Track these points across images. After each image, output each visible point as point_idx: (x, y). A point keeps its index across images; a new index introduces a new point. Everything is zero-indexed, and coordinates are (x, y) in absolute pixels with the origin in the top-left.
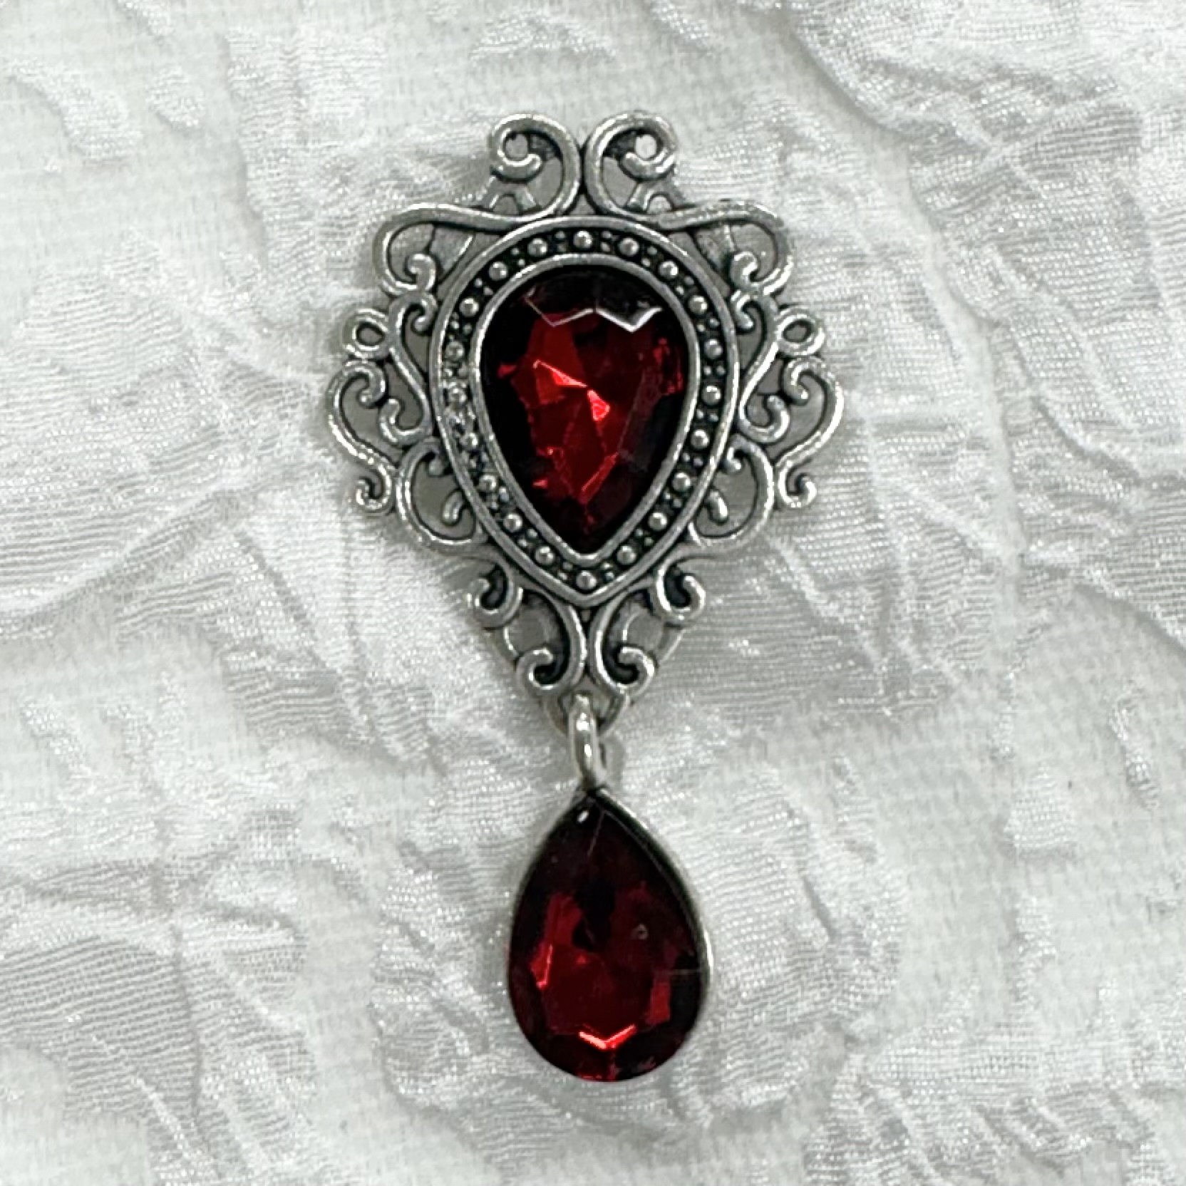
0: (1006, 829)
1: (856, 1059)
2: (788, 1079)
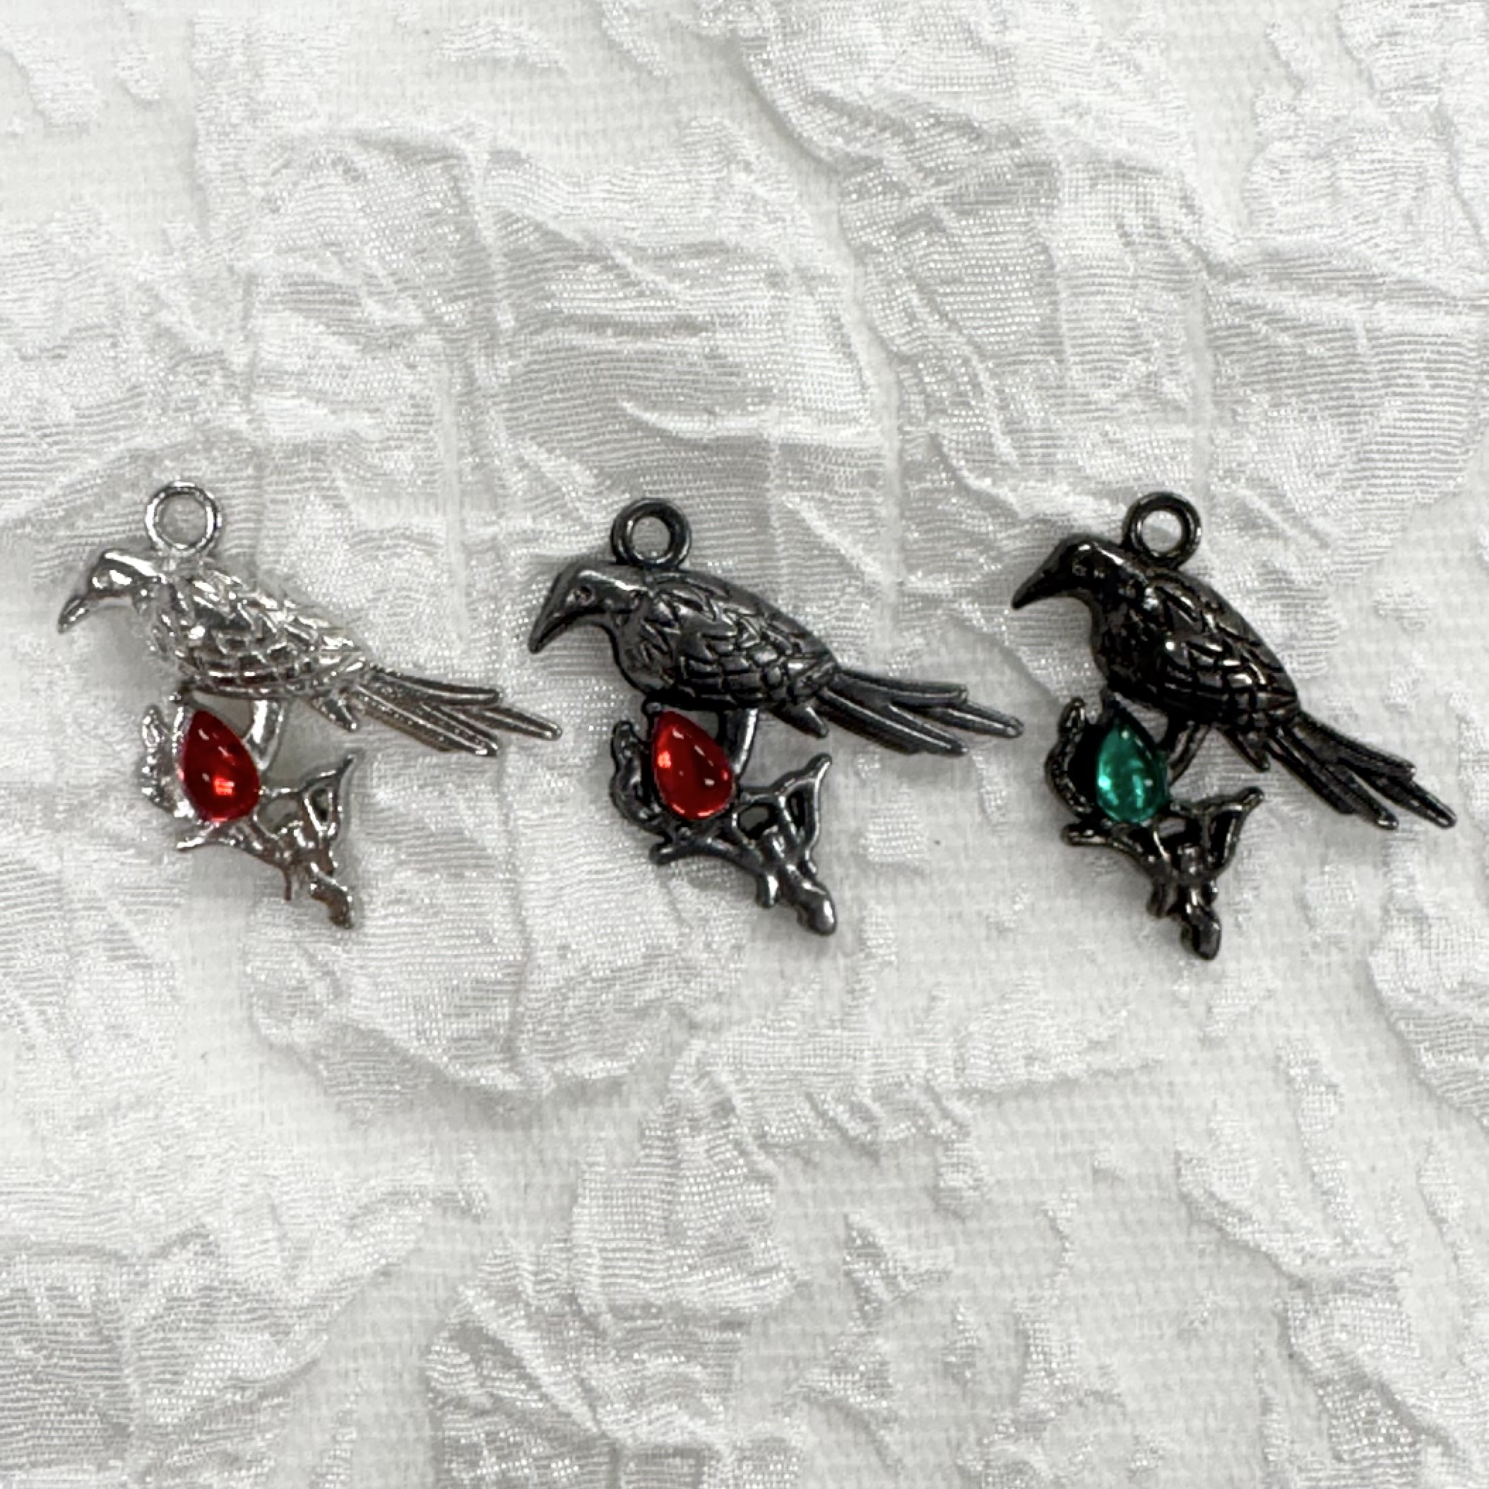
0: (862, 841)
1: (698, 1045)
2: (630, 1058)
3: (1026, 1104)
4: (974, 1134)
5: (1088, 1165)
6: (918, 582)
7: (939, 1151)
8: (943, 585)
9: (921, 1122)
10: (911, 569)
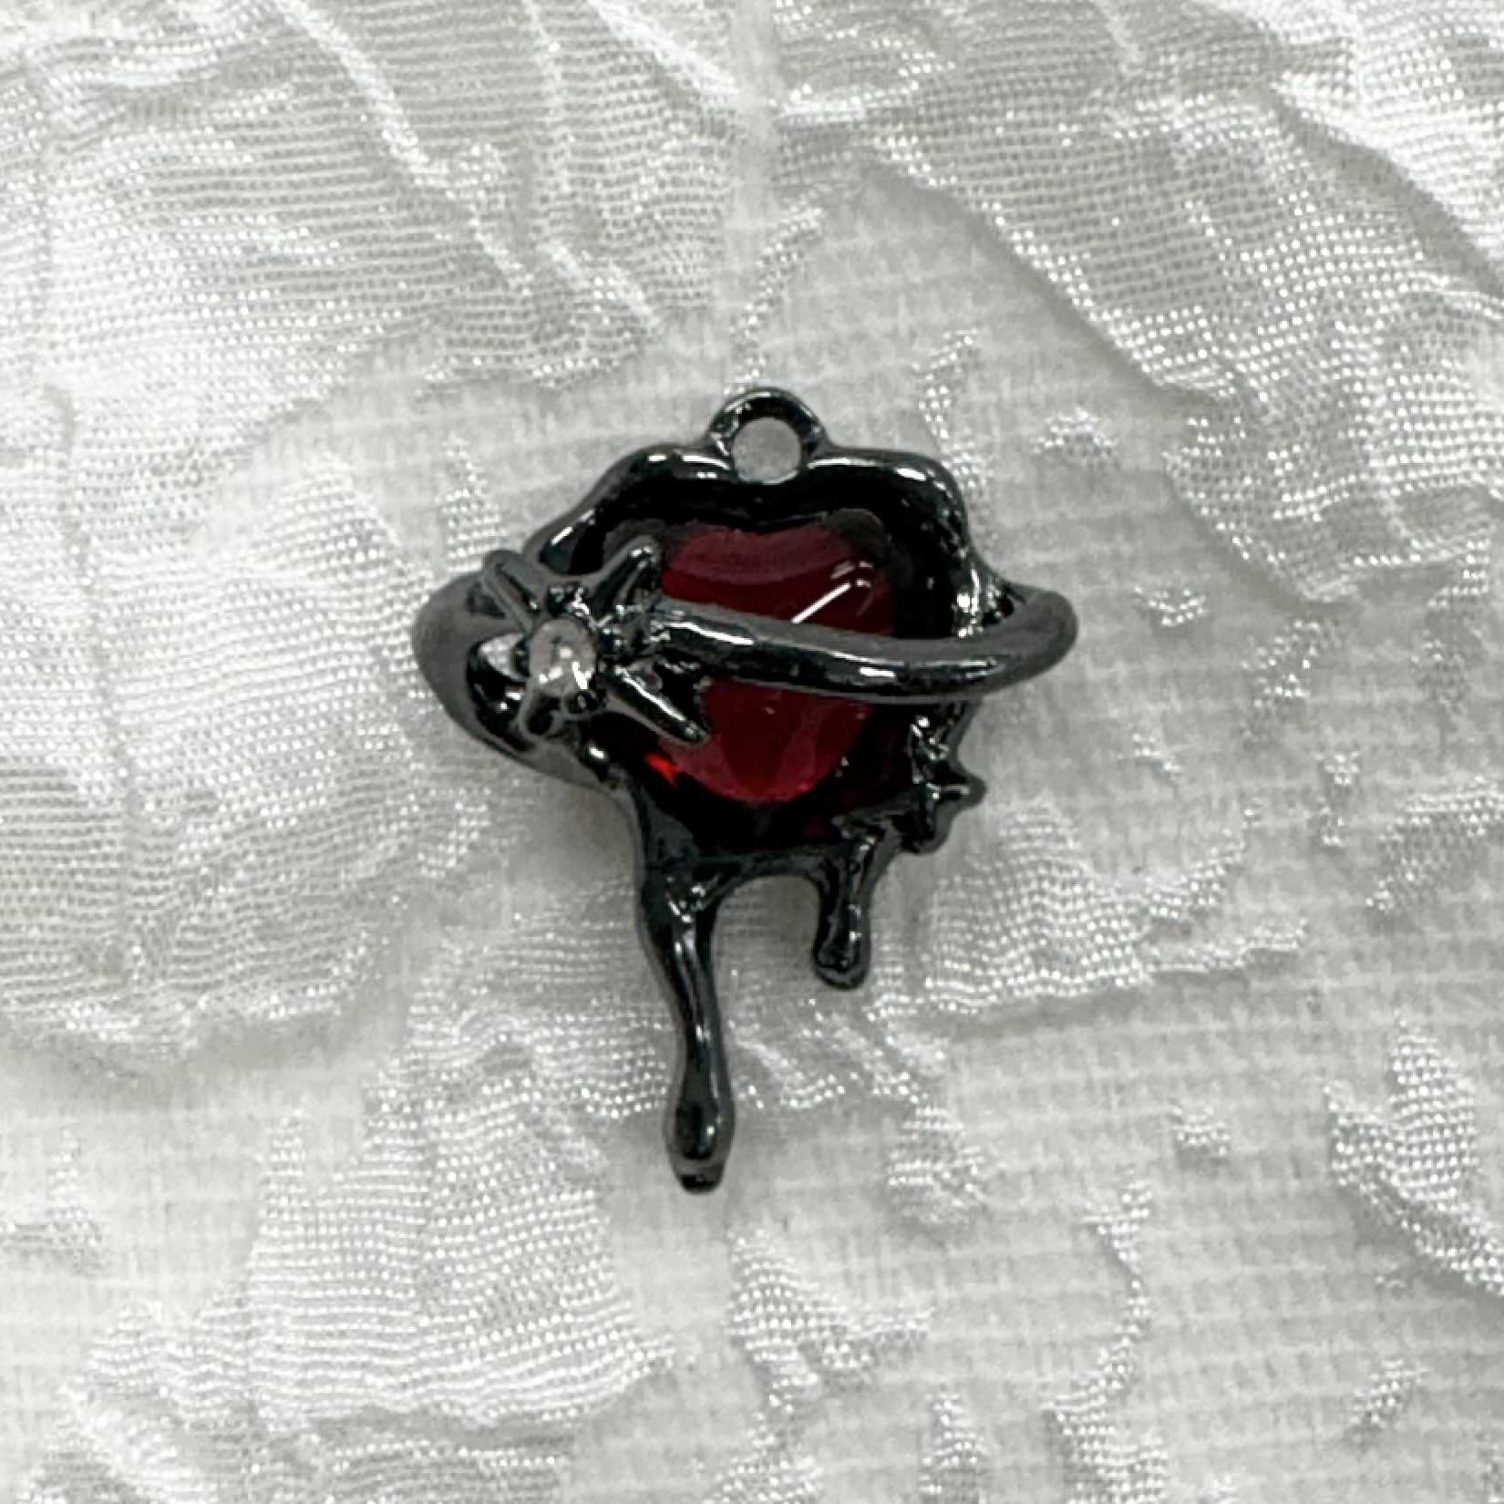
3: (1045, 1036)
4: (951, 1093)
5: (1168, 1140)
6: (807, 105)
7: (888, 1122)
8: (849, 106)
9: (854, 1076)
10: (792, 80)
